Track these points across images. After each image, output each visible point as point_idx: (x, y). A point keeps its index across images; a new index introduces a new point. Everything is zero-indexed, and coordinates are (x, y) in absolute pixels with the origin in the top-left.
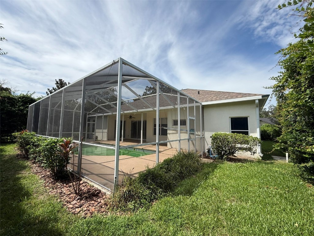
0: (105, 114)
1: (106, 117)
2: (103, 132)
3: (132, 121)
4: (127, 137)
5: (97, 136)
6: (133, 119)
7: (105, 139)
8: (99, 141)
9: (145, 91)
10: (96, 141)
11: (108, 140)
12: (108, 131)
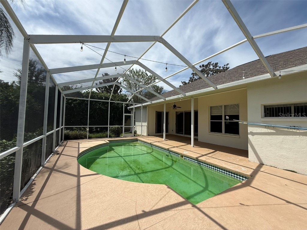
0: (143, 104)
1: (145, 107)
2: (142, 126)
3: (176, 112)
4: (170, 132)
5: (136, 131)
6: (178, 110)
7: (145, 134)
8: (139, 136)
9: (192, 76)
10: (134, 136)
11: (149, 135)
12: (148, 124)
